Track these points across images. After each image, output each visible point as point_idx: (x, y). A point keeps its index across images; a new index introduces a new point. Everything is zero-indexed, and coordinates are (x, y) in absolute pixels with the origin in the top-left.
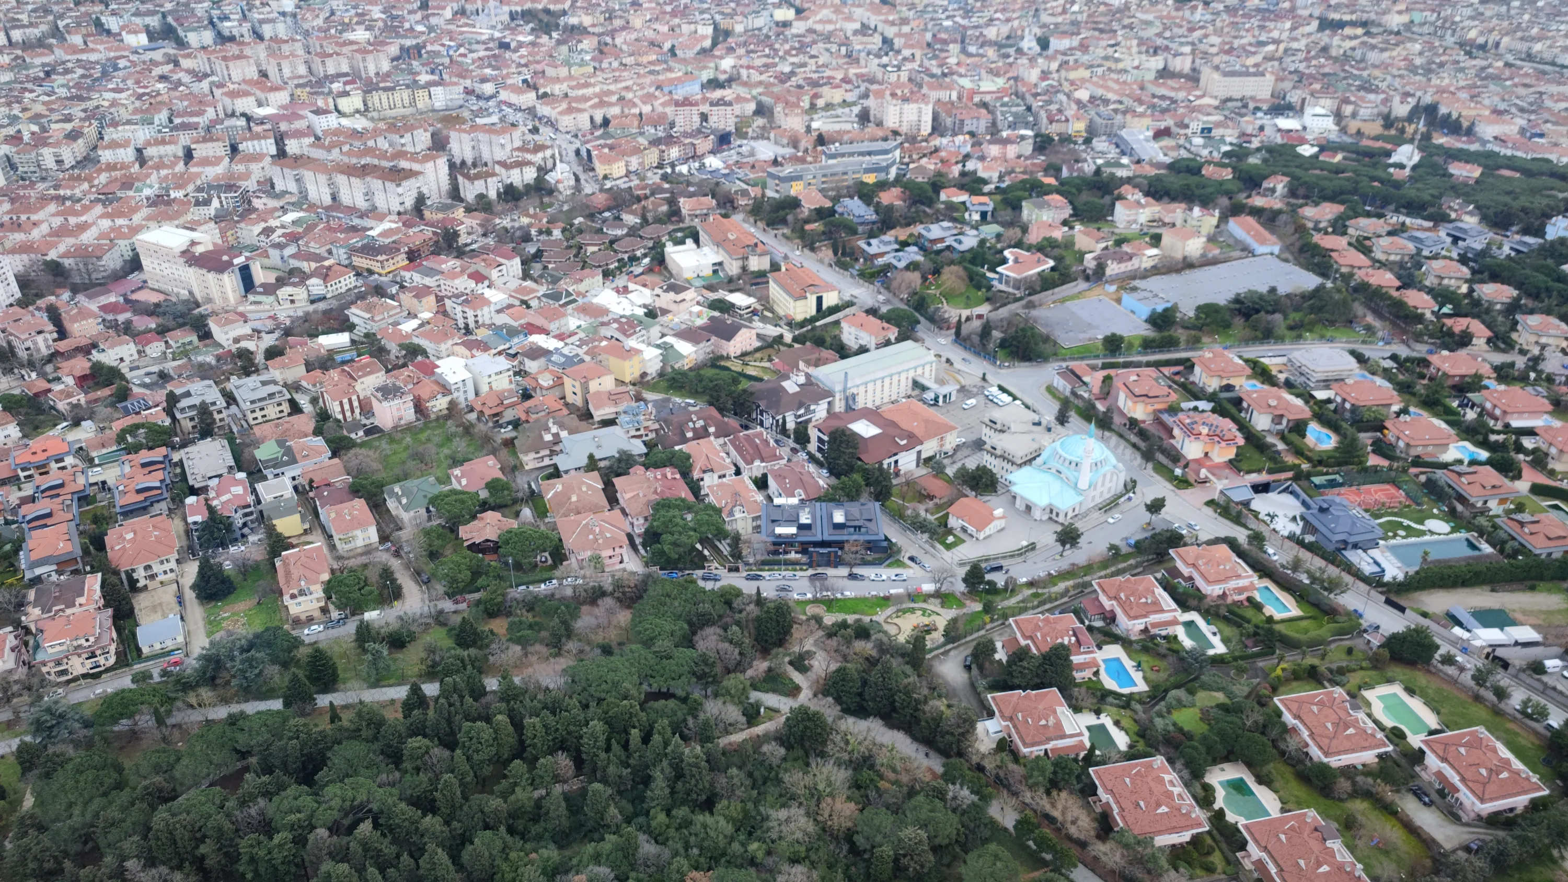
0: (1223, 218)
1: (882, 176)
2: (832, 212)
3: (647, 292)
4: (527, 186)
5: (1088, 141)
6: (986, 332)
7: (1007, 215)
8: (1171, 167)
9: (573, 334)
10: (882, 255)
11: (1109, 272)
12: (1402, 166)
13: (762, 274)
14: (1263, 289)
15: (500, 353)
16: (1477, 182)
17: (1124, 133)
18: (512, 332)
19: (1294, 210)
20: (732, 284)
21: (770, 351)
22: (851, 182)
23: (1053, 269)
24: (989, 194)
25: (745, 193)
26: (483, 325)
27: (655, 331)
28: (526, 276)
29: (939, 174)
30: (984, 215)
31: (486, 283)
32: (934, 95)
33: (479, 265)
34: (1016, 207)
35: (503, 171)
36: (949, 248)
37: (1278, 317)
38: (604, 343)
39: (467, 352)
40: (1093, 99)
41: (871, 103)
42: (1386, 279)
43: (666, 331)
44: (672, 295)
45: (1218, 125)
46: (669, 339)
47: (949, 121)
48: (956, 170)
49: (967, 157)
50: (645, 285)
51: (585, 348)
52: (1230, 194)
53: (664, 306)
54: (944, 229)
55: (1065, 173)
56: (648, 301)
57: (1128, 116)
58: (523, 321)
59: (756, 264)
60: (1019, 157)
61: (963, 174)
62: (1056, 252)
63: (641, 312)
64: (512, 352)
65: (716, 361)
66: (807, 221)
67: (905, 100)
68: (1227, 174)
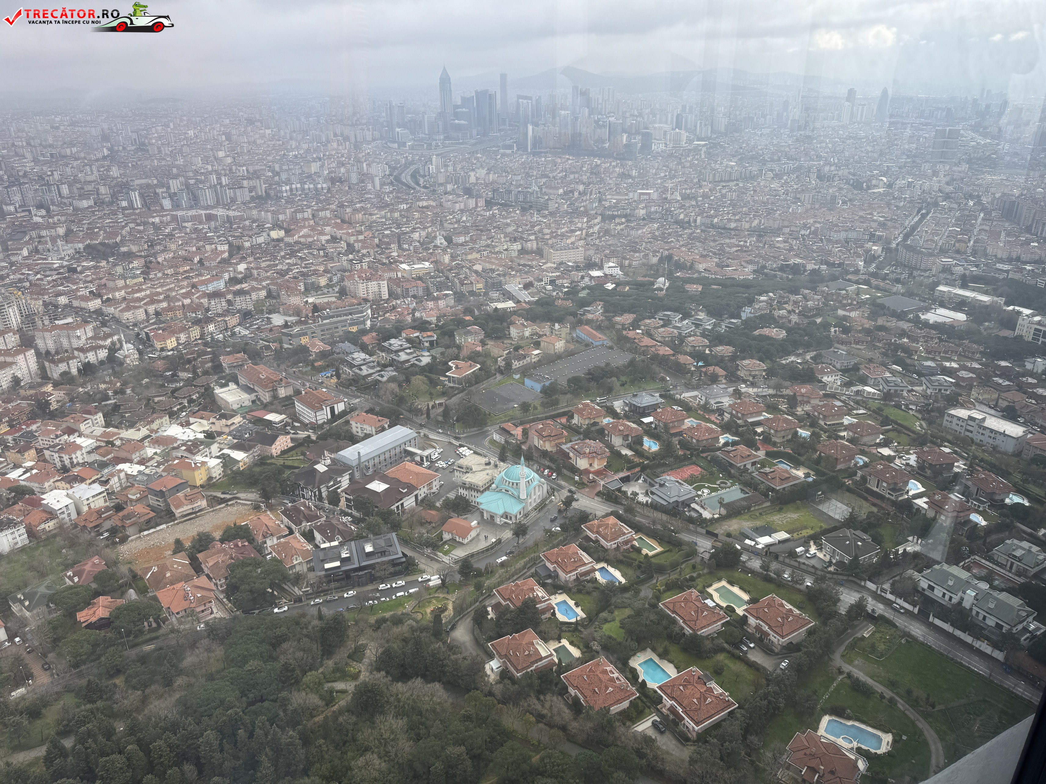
0: (573, 328)
1: (362, 327)
2: (332, 353)
3: (204, 422)
4: (102, 363)
5: (486, 294)
6: (446, 413)
7: (446, 340)
8: (536, 303)
9: (151, 458)
10: (370, 375)
11: (514, 367)
12: (661, 289)
13: (288, 398)
14: (603, 365)
15: (94, 482)
16: (701, 293)
17: (506, 287)
18: (103, 465)
19: (609, 319)
20: (267, 407)
21: (303, 449)
22: (341, 333)
23: (480, 369)
24: (432, 330)
25: (268, 348)
26: (78, 464)
27: (214, 448)
28: (107, 425)
29: (398, 321)
30: (431, 343)
31: (77, 434)
32: (387, 275)
33: (69, 422)
34: (451, 335)
35: (81, 354)
36: (413, 365)
37: (614, 379)
38: (176, 461)
39: (68, 486)
40: (484, 270)
41: (347, 283)
42: (666, 351)
43: (222, 446)
44: (224, 421)
45: (558, 277)
46: (226, 451)
47: (399, 290)
48: (409, 319)
49: (414, 310)
50: (202, 418)
51: (162, 467)
52: (574, 314)
53: (219, 430)
54: (408, 354)
55: (476, 313)
56: (206, 428)
57: (507, 278)
58: (109, 457)
59: (282, 392)
60: (447, 307)
61: (414, 320)
62: (480, 359)
63: (201, 436)
64: (103, 479)
65: (263, 461)
66: (315, 361)
67: (369, 279)
68: (569, 304)
